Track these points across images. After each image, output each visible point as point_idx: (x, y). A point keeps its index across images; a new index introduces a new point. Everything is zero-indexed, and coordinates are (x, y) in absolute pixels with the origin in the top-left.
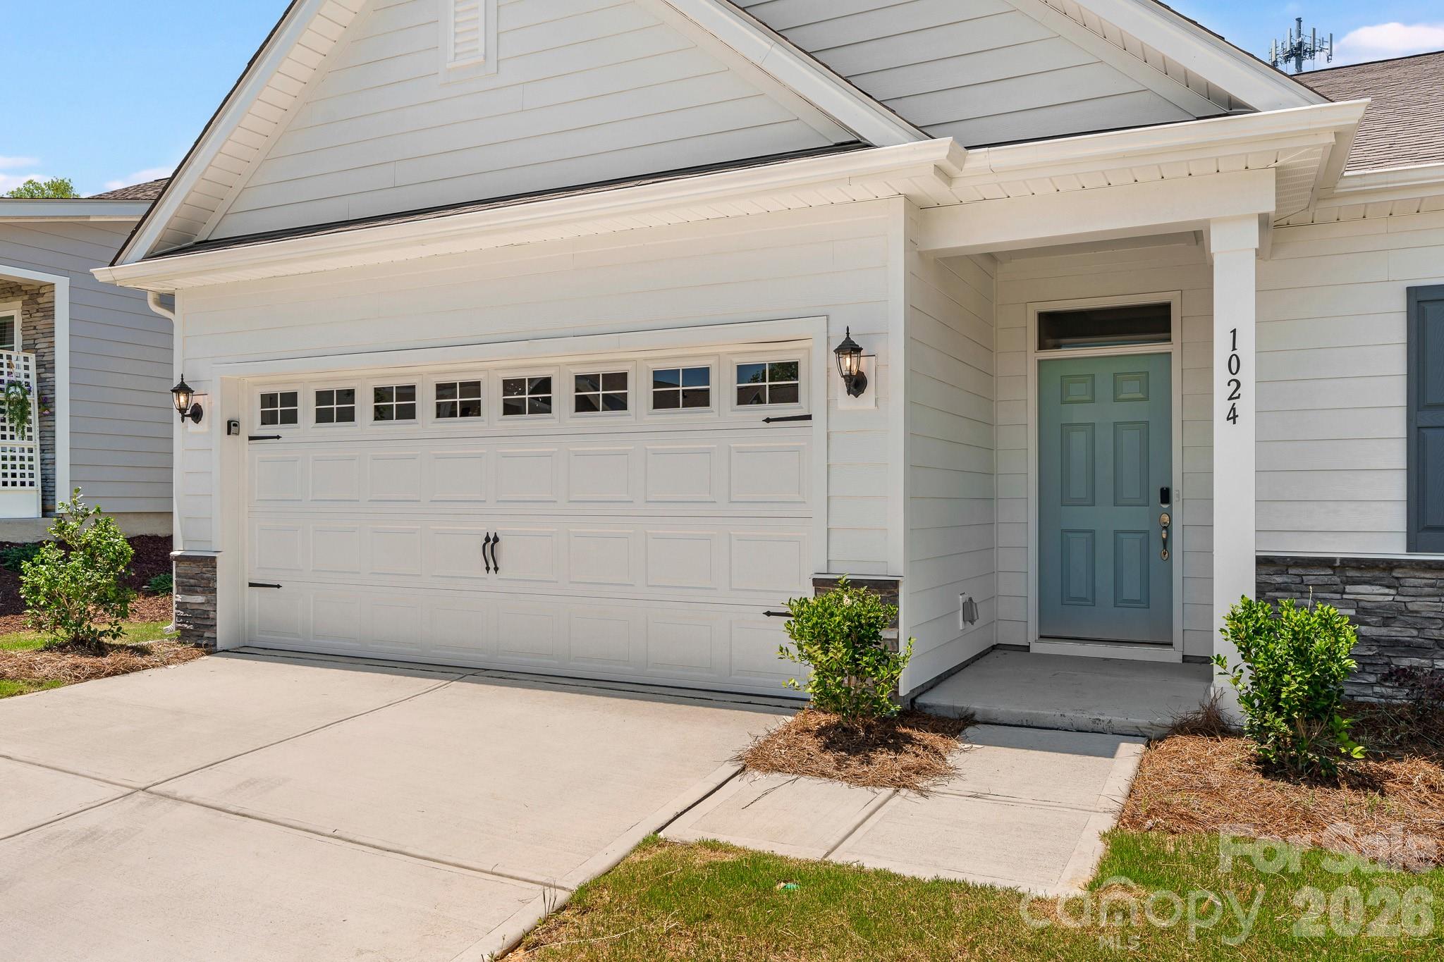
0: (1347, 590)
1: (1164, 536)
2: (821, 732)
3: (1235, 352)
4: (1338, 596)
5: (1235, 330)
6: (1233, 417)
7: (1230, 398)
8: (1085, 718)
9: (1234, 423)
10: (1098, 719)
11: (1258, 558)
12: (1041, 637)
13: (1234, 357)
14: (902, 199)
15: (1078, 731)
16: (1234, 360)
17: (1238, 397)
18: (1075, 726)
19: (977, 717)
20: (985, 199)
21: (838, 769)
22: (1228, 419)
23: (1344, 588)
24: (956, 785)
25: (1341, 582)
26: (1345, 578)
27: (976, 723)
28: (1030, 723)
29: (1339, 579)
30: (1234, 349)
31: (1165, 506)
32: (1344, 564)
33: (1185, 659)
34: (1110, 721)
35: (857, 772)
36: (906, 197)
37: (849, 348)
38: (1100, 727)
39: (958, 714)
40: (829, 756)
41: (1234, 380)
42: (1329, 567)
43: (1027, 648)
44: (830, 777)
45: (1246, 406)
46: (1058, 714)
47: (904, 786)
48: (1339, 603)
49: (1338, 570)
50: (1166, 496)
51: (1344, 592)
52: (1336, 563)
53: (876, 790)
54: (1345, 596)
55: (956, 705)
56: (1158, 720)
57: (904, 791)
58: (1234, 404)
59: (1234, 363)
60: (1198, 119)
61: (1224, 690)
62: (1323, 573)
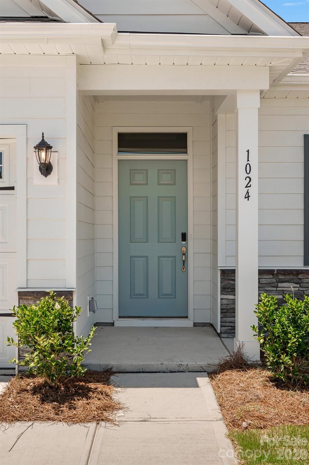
0: (279, 286)
1: (184, 259)
2: (36, 390)
3: (248, 162)
4: (275, 289)
5: (249, 150)
6: (247, 197)
7: (246, 187)
8: (173, 364)
9: (248, 200)
10: (180, 364)
11: (259, 270)
12: (120, 317)
13: (248, 165)
14: (74, 57)
15: (171, 372)
16: (248, 166)
17: (250, 186)
18: (169, 370)
19: (114, 370)
20: (118, 63)
21: (57, 414)
22: (245, 198)
23: (278, 285)
24: (129, 415)
25: (276, 282)
26: (278, 280)
27: (114, 373)
28: (144, 370)
29: (275, 280)
30: (248, 161)
31: (184, 243)
32: (278, 273)
33: (195, 325)
34: (187, 365)
35: (70, 414)
36: (78, 57)
37: (43, 146)
38: (182, 369)
39: (103, 368)
40: (48, 406)
41: (248, 177)
42: (271, 274)
43: (112, 324)
44: (53, 420)
45: (254, 191)
46: (159, 363)
47: (103, 420)
48: (275, 292)
49: (275, 276)
50: (184, 237)
51: (277, 287)
52: (275, 272)
53: (86, 425)
54: (278, 289)
55: (101, 363)
56: (211, 362)
57: (103, 423)
58: (248, 190)
59: (248, 168)
60: (232, 34)
61: (244, 343)
62: (268, 277)
